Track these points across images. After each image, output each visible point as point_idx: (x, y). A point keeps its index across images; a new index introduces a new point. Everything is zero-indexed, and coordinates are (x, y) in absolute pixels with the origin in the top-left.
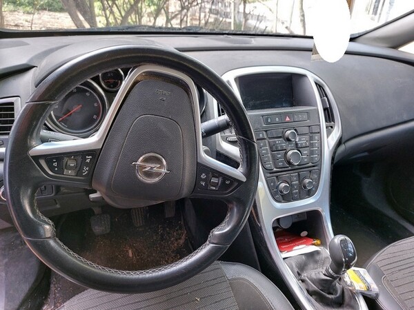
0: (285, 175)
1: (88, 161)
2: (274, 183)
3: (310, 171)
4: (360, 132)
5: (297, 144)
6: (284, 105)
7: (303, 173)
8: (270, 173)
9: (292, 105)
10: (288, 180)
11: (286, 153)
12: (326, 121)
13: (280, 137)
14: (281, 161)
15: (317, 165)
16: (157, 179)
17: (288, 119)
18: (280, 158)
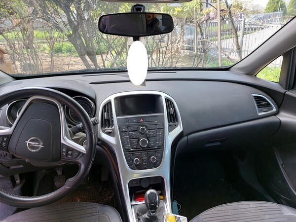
0: (138, 153)
1: (5, 140)
2: (131, 158)
3: (156, 152)
4: (198, 129)
5: (146, 135)
6: (149, 112)
7: (150, 152)
8: (129, 152)
9: (154, 112)
10: (140, 156)
11: (139, 140)
12: (169, 122)
13: (136, 131)
14: (135, 145)
15: (161, 148)
16: (37, 150)
17: (142, 120)
18: (135, 143)
